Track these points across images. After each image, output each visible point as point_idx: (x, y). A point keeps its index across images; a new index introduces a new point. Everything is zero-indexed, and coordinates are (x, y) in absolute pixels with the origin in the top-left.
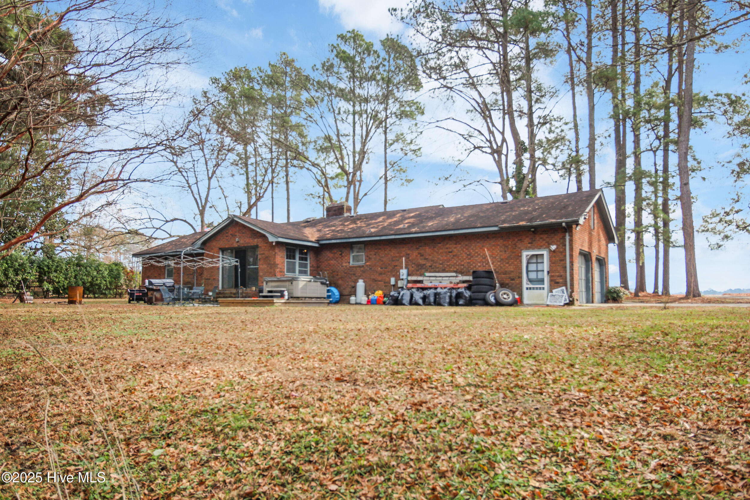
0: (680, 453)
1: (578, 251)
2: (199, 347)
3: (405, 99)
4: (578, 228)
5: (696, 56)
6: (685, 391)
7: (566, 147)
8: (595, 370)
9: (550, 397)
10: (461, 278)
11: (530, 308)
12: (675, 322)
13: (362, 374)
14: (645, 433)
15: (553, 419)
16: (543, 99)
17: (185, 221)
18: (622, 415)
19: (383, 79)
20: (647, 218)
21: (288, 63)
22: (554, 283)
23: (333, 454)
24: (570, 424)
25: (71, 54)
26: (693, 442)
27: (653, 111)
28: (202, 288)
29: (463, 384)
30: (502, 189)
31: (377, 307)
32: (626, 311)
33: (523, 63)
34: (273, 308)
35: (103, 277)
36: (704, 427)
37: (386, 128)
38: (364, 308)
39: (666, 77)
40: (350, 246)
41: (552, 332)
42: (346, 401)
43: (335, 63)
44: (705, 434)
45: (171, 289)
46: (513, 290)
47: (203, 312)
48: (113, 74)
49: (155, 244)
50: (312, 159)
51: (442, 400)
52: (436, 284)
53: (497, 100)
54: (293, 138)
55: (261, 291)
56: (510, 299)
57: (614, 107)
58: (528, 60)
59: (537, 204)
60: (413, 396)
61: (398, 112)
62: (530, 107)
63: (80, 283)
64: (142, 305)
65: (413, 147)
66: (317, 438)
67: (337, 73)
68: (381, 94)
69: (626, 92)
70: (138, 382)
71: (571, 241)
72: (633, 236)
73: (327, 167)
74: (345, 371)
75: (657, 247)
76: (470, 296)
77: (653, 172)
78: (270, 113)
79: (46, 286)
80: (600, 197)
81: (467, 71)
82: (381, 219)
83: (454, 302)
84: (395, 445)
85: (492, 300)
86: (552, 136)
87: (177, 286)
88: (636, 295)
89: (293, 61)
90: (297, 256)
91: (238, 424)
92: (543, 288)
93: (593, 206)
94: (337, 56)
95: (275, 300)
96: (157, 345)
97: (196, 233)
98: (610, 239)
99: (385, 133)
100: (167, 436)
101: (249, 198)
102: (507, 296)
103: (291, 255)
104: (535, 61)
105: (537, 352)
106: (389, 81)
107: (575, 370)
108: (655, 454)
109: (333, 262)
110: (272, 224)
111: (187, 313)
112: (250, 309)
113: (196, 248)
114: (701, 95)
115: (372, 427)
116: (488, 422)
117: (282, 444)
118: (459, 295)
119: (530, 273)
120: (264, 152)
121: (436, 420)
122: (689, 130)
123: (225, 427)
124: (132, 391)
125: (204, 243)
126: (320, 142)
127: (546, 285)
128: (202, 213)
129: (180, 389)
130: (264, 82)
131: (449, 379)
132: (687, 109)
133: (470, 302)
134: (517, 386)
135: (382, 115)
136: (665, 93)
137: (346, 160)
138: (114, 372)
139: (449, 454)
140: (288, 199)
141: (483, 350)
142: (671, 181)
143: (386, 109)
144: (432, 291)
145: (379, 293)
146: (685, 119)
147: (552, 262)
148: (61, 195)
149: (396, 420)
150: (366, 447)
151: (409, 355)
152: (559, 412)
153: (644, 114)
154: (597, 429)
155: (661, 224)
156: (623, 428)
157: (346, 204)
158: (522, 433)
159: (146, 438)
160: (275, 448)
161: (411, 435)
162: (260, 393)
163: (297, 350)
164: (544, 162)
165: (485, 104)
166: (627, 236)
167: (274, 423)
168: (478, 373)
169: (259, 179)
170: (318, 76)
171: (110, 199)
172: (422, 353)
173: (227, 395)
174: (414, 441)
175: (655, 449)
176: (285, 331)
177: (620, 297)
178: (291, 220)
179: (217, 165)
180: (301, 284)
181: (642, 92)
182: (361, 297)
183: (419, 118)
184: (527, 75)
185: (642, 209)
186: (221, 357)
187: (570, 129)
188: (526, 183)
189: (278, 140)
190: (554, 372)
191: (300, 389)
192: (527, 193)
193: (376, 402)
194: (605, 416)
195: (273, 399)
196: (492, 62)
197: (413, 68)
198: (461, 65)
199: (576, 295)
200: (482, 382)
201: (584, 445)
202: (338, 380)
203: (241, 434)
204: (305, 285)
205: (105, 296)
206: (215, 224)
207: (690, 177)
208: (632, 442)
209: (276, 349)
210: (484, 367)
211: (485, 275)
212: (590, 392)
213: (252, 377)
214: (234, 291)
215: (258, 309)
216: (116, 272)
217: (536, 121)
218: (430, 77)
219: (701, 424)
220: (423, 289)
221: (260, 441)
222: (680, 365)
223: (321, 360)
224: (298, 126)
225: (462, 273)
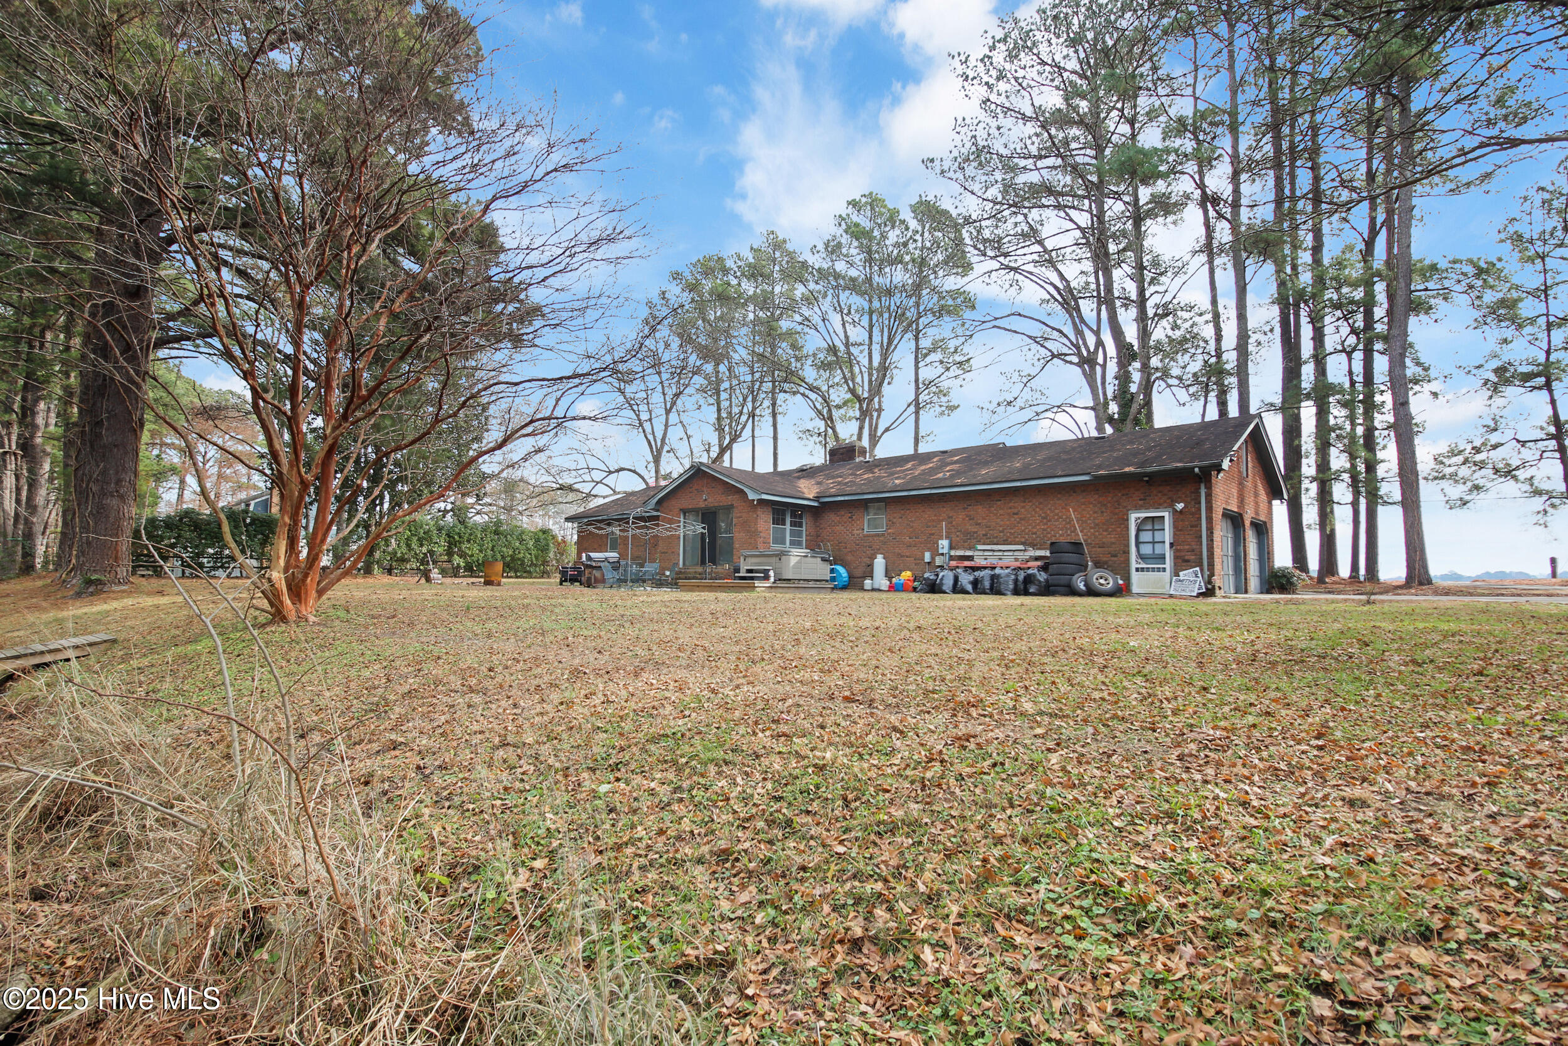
0: (1375, 828)
1: (1220, 511)
2: (655, 648)
3: (946, 287)
4: (1221, 475)
5: (1415, 201)
6: (1390, 733)
7: (1200, 351)
8: (1242, 698)
9: (1167, 735)
10: (1032, 553)
11: (1142, 600)
12: (1383, 625)
13: (881, 692)
14: (1320, 795)
15: (1172, 768)
16: (1163, 279)
17: (634, 472)
18: (1283, 766)
19: (913, 260)
20: (1338, 460)
21: (778, 245)
22: (1182, 562)
23: (840, 802)
24: (1198, 777)
25: (497, 253)
26: (1398, 812)
27: (1345, 290)
28: (656, 565)
29: (1031, 711)
30: (1097, 417)
31: (904, 595)
32: (1302, 607)
33: (1129, 225)
34: (754, 595)
35: (528, 549)
36: (1419, 789)
37: (918, 332)
38: (884, 596)
39: (1366, 236)
40: (863, 505)
41: (1175, 637)
42: (858, 729)
43: (843, 241)
44: (1418, 800)
45: (616, 566)
46: (1114, 571)
47: (658, 598)
48: (546, 278)
49: (594, 503)
50: (810, 380)
51: (1000, 733)
52: (992, 561)
53: (1087, 283)
54: (784, 350)
55: (737, 570)
56: (1109, 585)
57: (1279, 286)
58: (1138, 219)
59: (1154, 440)
60: (956, 726)
61: (936, 308)
62: (1141, 291)
63: (499, 557)
64: (577, 588)
65: (958, 358)
66: (817, 779)
67: (846, 256)
68: (910, 282)
69: (1300, 261)
70: (574, 693)
71: (1209, 496)
72: (1314, 488)
73: (831, 391)
74: (857, 688)
75: (1355, 504)
76: (1047, 581)
77: (1347, 385)
78: (751, 316)
79: (457, 560)
80: (1257, 425)
81: (1040, 243)
82: (909, 465)
83: (1023, 588)
84: (929, 796)
85: (1082, 586)
86: (1177, 334)
87: (623, 562)
88: (1321, 580)
89: (785, 241)
90: (788, 520)
91: (709, 754)
92: (1164, 570)
93: (1246, 441)
94: (846, 232)
95: (757, 583)
96: (600, 644)
97: (648, 488)
98: (1275, 492)
99: (917, 338)
100: (615, 767)
101: (721, 439)
102: (1105, 580)
103: (779, 520)
104: (1149, 222)
105: (1149, 668)
106: (922, 263)
107: (1209, 696)
108: (1333, 826)
109: (839, 528)
110: (753, 475)
111: (637, 600)
112: (722, 596)
113: (649, 509)
114: (1427, 262)
115: (895, 768)
116: (1069, 768)
117: (769, 786)
118: (1029, 579)
119: (1142, 546)
120: (742, 371)
121: (989, 762)
122: (1407, 317)
123: (691, 758)
124: (569, 704)
125: (660, 502)
126: (821, 356)
127: (1168, 564)
128: (657, 460)
129: (632, 705)
130: (743, 274)
131: (1011, 704)
132: (1403, 285)
133: (1047, 590)
134: (1115, 717)
135: (911, 314)
136: (1365, 261)
137: (858, 379)
138: (546, 678)
139: (1009, 812)
140: (775, 438)
141: (1064, 662)
142: (1378, 398)
143: (918, 305)
144: (988, 572)
145: (907, 575)
146: (1400, 300)
147: (1177, 529)
148: (477, 439)
149: (931, 760)
150: (887, 795)
151: (951, 667)
152: (1180, 758)
153: (1330, 295)
154: (1241, 785)
155: (1361, 468)
156: (1284, 787)
157: (858, 444)
158: (1121, 786)
159: (589, 768)
160: (759, 790)
161: (952, 781)
162: (737, 714)
163: (788, 655)
164: (1165, 374)
165: (1070, 290)
166: (1303, 486)
167: (757, 757)
168: (1055, 695)
169: (736, 410)
170: (817, 261)
171: (541, 444)
172: (970, 663)
173: (694, 715)
174: (957, 791)
175: (1334, 820)
176: (771, 628)
177: (1292, 584)
178: (780, 469)
179: (677, 395)
180: (793, 560)
181: (1326, 261)
182: (880, 579)
183: (968, 314)
184: (1136, 242)
185: (1330, 445)
186: (684, 663)
187: (1207, 322)
188: (1135, 407)
189: (762, 355)
190: (1176, 698)
191: (794, 710)
192: (1137, 422)
193: (902, 732)
194: (1255, 767)
195: (756, 723)
196: (1079, 227)
197: (959, 242)
198: (1032, 235)
199: (1217, 581)
200: (1061, 710)
201: (1218, 808)
202: (847, 699)
203: (712, 769)
204: (798, 562)
205: (529, 575)
206: (675, 475)
207: (1411, 393)
208: (1298, 807)
209: (759, 652)
210: (1064, 688)
211: (1070, 548)
212: (1233, 730)
213: (727, 691)
214: (700, 569)
215: (732, 595)
216: (544, 542)
217: (1150, 312)
218: (985, 255)
219: (1413, 784)
220: (974, 569)
221: (739, 780)
222: (1386, 692)
223: (821, 671)
224: (790, 333)
225: (1034, 546)
